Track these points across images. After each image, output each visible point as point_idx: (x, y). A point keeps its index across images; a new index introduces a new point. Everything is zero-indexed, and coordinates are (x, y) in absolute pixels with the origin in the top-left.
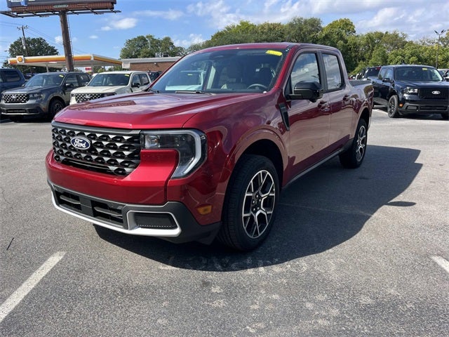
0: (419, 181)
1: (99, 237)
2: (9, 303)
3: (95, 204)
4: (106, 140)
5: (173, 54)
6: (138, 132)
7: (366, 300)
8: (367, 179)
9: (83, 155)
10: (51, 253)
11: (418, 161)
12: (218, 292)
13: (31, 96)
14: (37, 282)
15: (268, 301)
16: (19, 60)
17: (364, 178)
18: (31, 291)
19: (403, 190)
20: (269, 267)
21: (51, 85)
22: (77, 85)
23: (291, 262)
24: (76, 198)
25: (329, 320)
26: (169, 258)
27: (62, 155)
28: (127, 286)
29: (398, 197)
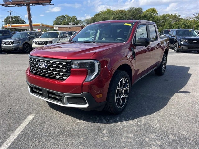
0: (191, 81)
1: (49, 107)
2: (11, 138)
3: (49, 93)
4: (55, 64)
5: (77, 23)
6: (70, 61)
7: (172, 137)
8: (167, 80)
9: (44, 71)
10: (28, 114)
11: (189, 72)
12: (106, 133)
13: (15, 42)
14: (23, 128)
15: (128, 138)
16: (8, 26)
17: (166, 80)
18: (21, 133)
19: (184, 86)
20: (127, 122)
21: (24, 37)
22: (35, 37)
23: (137, 119)
24: (40, 90)
25: (157, 146)
26: (82, 117)
27: (34, 70)
28: (64, 130)
29: (182, 89)
